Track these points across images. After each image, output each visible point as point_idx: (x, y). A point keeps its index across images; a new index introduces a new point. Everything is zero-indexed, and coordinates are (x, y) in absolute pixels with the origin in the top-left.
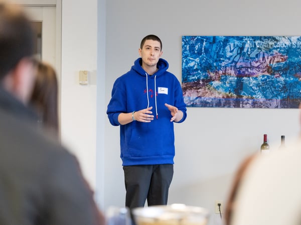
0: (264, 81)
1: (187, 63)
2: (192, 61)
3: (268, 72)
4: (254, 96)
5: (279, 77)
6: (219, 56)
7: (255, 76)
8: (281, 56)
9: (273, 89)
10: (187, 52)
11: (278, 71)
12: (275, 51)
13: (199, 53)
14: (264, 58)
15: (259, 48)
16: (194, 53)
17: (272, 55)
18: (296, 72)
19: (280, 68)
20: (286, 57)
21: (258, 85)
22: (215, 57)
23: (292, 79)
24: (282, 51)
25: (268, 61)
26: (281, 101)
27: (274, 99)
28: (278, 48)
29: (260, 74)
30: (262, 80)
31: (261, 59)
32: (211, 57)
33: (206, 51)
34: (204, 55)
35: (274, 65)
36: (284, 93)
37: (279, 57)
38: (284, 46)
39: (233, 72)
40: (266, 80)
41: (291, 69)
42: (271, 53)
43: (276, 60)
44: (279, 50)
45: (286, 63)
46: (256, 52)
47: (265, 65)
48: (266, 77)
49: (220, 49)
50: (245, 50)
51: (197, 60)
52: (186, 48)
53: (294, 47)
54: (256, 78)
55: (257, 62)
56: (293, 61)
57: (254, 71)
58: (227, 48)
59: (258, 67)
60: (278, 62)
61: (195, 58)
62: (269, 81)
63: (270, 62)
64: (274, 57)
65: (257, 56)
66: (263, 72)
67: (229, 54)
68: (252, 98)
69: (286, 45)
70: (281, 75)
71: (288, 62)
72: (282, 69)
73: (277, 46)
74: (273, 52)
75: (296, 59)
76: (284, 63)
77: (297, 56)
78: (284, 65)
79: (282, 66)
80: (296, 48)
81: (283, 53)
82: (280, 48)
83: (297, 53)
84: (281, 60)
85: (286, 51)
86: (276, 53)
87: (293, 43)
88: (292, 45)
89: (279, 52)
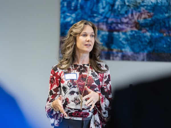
0: (133, 36)
1: (65, 18)
2: (69, 16)
3: (136, 27)
4: (123, 50)
5: (145, 32)
6: (93, 12)
7: (124, 31)
8: (148, 13)
9: (140, 43)
10: (65, 9)
11: (145, 27)
12: (142, 9)
13: (76, 9)
14: (132, 14)
15: (128, 6)
16: (71, 9)
17: (139, 12)
18: (161, 28)
19: (146, 24)
20: (152, 14)
21: (127, 40)
22: (89, 13)
23: (157, 34)
24: (149, 8)
25: (136, 17)
26: (147, 55)
27: (141, 53)
28: (145, 5)
29: (129, 29)
30: (130, 35)
31: (130, 15)
32: (85, 13)
33: (82, 7)
34: (79, 11)
35: (141, 21)
36: (150, 47)
37: (146, 14)
38: (150, 4)
39: (104, 27)
40: (134, 35)
41: (156, 25)
42: (139, 10)
43: (143, 16)
44: (145, 7)
45: (152, 20)
46: (125, 9)
47: (133, 21)
48: (134, 32)
49: (94, 6)
50: (116, 7)
51: (74, 15)
52: (64, 4)
53: (159, 5)
54: (125, 33)
55: (126, 18)
56: (158, 18)
57: (124, 26)
58: (100, 5)
59: (127, 23)
60: (145, 19)
61: (72, 14)
62: (137, 36)
63: (138, 19)
64: (141, 14)
65: (126, 12)
66: (132, 27)
67: (101, 11)
68: (121, 51)
69: (152, 2)
70: (147, 31)
71: (154, 18)
72: (149, 25)
73: (144, 4)
74: (140, 9)
75: (161, 16)
76: (150, 19)
77: (162, 13)
78: (150, 21)
79: (148, 22)
80: (162, 6)
81: (150, 10)
82: (147, 6)
83: (162, 10)
84: (147, 17)
85: (152, 9)
86: (144, 10)
87: (159, 1)
88: (157, 3)
89: (146, 9)
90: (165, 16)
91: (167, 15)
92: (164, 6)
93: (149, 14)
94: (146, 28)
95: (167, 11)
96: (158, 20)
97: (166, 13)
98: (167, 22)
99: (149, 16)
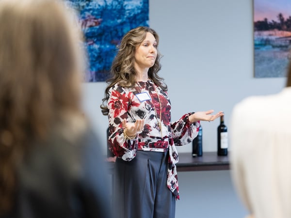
5: (92, 44)
8: (95, 19)
11: (91, 37)
12: (87, 14)
17: (84, 18)
18: (112, 38)
19: (93, 33)
20: (100, 20)
23: (108, 46)
24: (96, 13)
26: (97, 73)
28: (90, 9)
35: (86, 29)
36: (100, 63)
37: (92, 20)
38: (97, 7)
41: (106, 34)
42: (83, 15)
43: (89, 24)
44: (91, 12)
45: (100, 28)
53: (109, 8)
56: (109, 25)
60: (91, 26)
63: (82, 27)
64: (86, 21)
69: (99, 5)
70: (94, 42)
71: (102, 25)
72: (96, 34)
73: (90, 7)
74: (85, 14)
75: (112, 22)
76: (98, 27)
77: (113, 19)
78: (98, 29)
79: (96, 31)
80: (112, 10)
81: (97, 15)
82: (93, 10)
83: (113, 15)
84: (94, 24)
85: (100, 13)
86: (89, 16)
87: (108, 4)
88: (106, 6)
89: (92, 14)
90: (116, 22)
91: (119, 21)
92: (115, 10)
93: (96, 21)
94: (93, 39)
95: (120, 16)
96: (107, 27)
97: (119, 18)
98: (119, 30)
99: (96, 23)
